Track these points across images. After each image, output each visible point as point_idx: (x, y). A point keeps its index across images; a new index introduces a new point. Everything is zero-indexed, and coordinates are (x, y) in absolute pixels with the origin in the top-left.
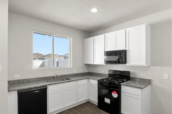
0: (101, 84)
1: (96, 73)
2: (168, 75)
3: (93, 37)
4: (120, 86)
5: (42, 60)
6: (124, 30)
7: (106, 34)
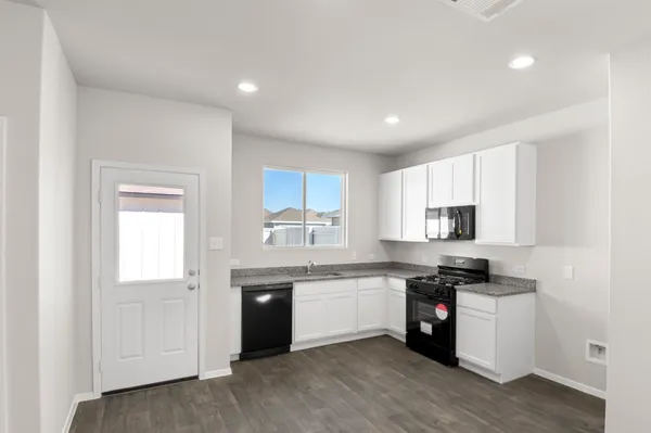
0: (413, 287)
1: (409, 265)
2: (573, 270)
3: (400, 171)
4: (455, 291)
5: (270, 229)
6: (470, 156)
7: (431, 165)
